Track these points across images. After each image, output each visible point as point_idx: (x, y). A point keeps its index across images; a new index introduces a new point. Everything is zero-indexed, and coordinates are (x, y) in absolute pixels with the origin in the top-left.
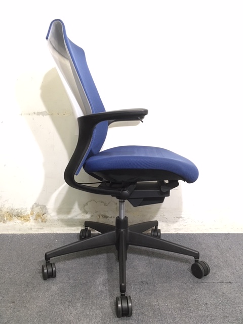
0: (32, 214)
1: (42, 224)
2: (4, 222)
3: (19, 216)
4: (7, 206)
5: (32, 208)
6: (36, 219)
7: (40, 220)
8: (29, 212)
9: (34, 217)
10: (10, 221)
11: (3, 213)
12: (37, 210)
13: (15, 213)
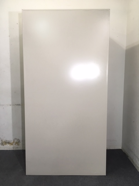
0: (14, 142)
1: (18, 146)
2: (3, 145)
3: (9, 143)
4: (4, 139)
5: (14, 140)
6: (15, 144)
7: (17, 145)
8: (12, 142)
9: (15, 143)
10: (5, 145)
11: (3, 142)
12: (16, 141)
13: (7, 142)
